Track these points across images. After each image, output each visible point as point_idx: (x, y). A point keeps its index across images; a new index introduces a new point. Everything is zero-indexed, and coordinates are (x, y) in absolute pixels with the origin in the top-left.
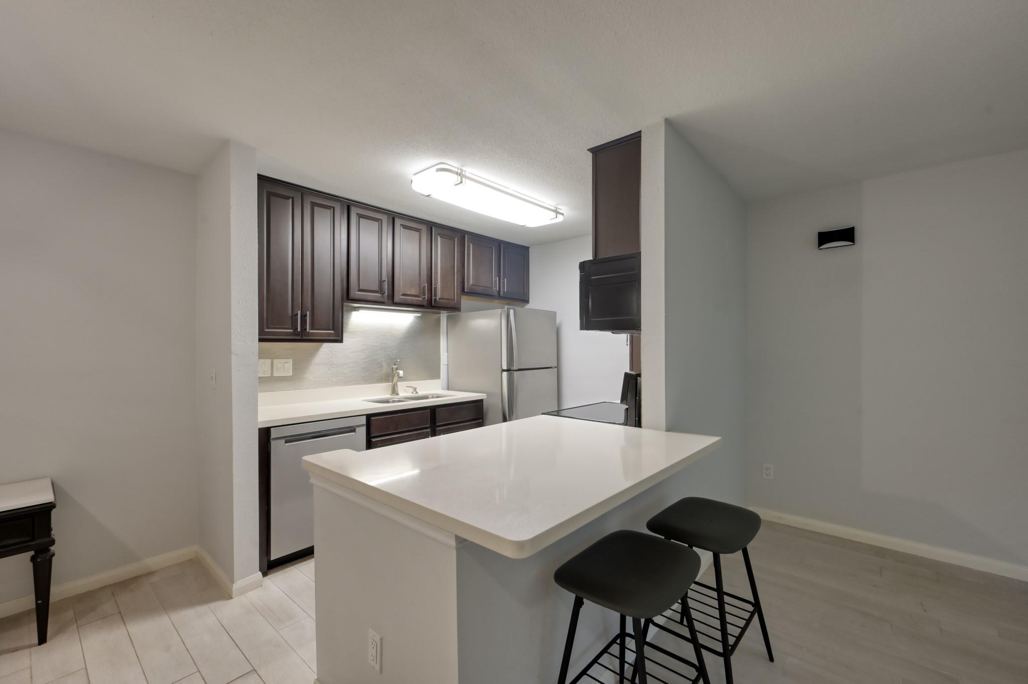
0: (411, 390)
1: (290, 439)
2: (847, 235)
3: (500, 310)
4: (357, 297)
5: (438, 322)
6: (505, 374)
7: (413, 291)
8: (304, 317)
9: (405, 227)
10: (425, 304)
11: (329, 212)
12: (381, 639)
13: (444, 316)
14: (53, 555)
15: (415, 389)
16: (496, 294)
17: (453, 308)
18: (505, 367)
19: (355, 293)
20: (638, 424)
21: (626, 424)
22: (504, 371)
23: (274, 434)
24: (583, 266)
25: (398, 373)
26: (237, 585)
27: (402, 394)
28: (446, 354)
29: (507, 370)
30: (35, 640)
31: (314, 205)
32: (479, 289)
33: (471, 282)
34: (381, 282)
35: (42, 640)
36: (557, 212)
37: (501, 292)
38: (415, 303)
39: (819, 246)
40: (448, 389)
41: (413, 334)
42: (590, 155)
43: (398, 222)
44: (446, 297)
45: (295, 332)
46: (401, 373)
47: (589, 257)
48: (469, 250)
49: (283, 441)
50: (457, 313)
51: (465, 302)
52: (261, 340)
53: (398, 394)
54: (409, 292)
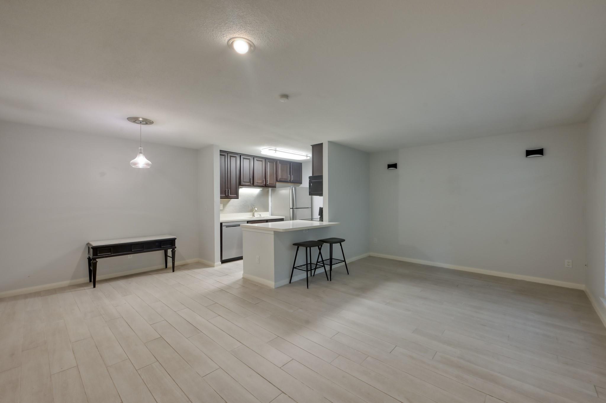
0: (259, 215)
1: (227, 226)
2: (395, 166)
3: (289, 188)
4: (243, 185)
5: (268, 191)
6: (291, 210)
7: (260, 182)
8: (228, 191)
9: (257, 160)
10: (264, 186)
11: (234, 158)
12: (259, 257)
13: (270, 189)
14: (176, 251)
15: (260, 215)
16: (289, 181)
17: (274, 187)
18: (291, 207)
19: (243, 183)
20: (322, 221)
21: (320, 221)
22: (291, 208)
23: (223, 224)
24: (310, 177)
25: (255, 209)
26: (216, 264)
27: (256, 216)
28: (271, 203)
29: (292, 208)
30: (172, 271)
31: (231, 156)
32: (282, 180)
33: (280, 177)
34: (250, 179)
35: (173, 271)
36: (307, 156)
37: (291, 180)
38: (261, 186)
39: (388, 168)
40: (272, 215)
41: (259, 196)
42: (311, 147)
43: (255, 159)
44: (271, 183)
45: (226, 196)
46: (256, 209)
47: (311, 175)
48: (279, 166)
49: (225, 227)
50: (275, 188)
51: (278, 184)
52: (221, 198)
53: (255, 216)
54: (258, 182)
